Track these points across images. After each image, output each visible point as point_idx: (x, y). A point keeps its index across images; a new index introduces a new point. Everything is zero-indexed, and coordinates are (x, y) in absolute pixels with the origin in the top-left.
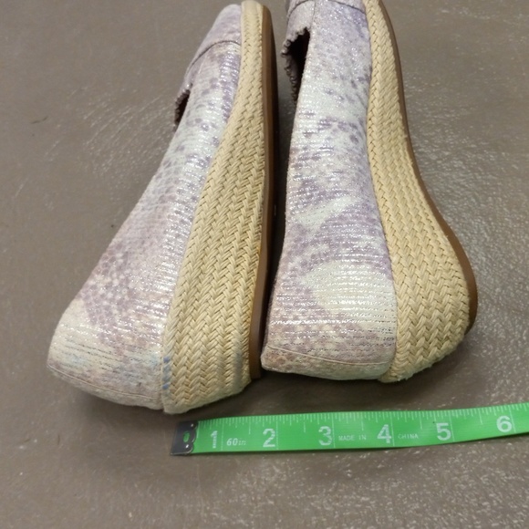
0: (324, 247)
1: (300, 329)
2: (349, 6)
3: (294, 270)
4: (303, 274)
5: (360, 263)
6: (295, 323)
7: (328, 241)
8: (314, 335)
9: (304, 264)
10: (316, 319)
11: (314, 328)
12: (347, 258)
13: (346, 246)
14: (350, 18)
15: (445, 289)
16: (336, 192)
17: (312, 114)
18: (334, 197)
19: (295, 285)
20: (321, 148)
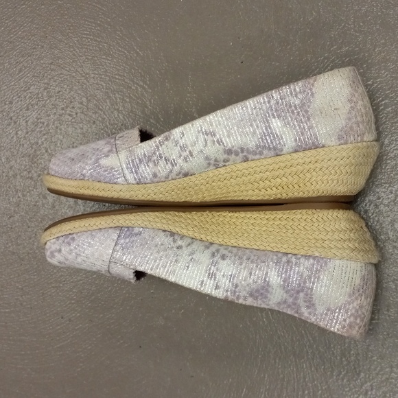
0: (301, 295)
1: (352, 319)
2: (118, 239)
3: (310, 313)
4: (316, 310)
5: (319, 277)
6: (348, 322)
7: (298, 292)
8: (358, 312)
9: (308, 307)
10: (348, 309)
11: (353, 311)
12: (313, 284)
13: (305, 282)
14: (128, 240)
15: (337, 226)
16: (265, 279)
17: (202, 282)
18: (268, 282)
19: (322, 315)
20: (230, 281)
